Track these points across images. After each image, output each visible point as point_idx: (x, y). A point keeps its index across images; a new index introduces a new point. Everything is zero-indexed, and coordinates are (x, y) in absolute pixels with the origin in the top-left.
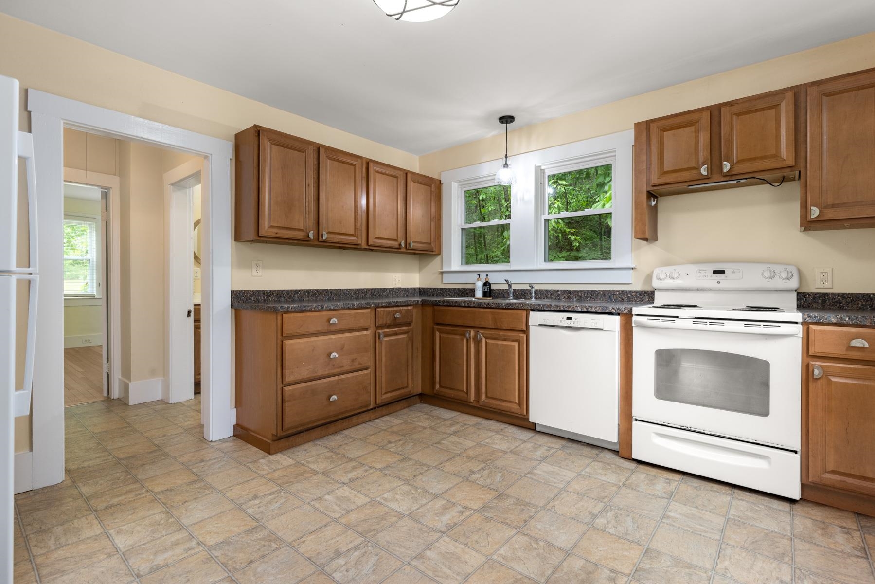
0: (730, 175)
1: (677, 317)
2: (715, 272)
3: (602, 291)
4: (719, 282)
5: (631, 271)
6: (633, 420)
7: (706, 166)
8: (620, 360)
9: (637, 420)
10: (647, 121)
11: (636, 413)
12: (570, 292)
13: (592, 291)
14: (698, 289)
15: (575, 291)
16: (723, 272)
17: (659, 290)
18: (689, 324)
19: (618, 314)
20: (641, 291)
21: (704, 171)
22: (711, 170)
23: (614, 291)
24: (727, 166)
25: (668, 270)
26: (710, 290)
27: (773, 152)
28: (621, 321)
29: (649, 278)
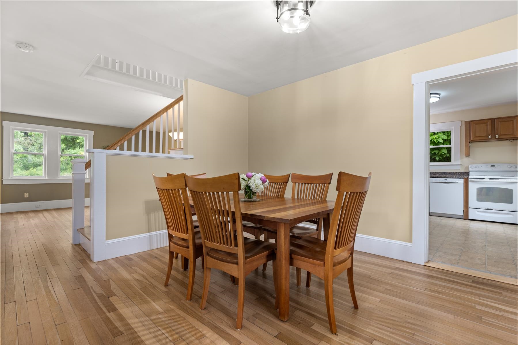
0: (498, 138)
1: (484, 178)
2: (491, 166)
3: (449, 172)
4: (493, 169)
5: (460, 166)
6: (469, 208)
7: (490, 136)
8: (464, 191)
9: (470, 208)
10: (469, 121)
11: (470, 206)
12: (435, 172)
13: (445, 172)
14: (485, 171)
15: (438, 172)
16: (494, 166)
17: (471, 171)
18: (489, 180)
19: (463, 178)
20: (464, 172)
21: (490, 137)
22: (491, 137)
23: (453, 172)
24: (497, 136)
25: (474, 165)
26: (490, 171)
27: (512, 133)
28: (464, 180)
29: (467, 168)
